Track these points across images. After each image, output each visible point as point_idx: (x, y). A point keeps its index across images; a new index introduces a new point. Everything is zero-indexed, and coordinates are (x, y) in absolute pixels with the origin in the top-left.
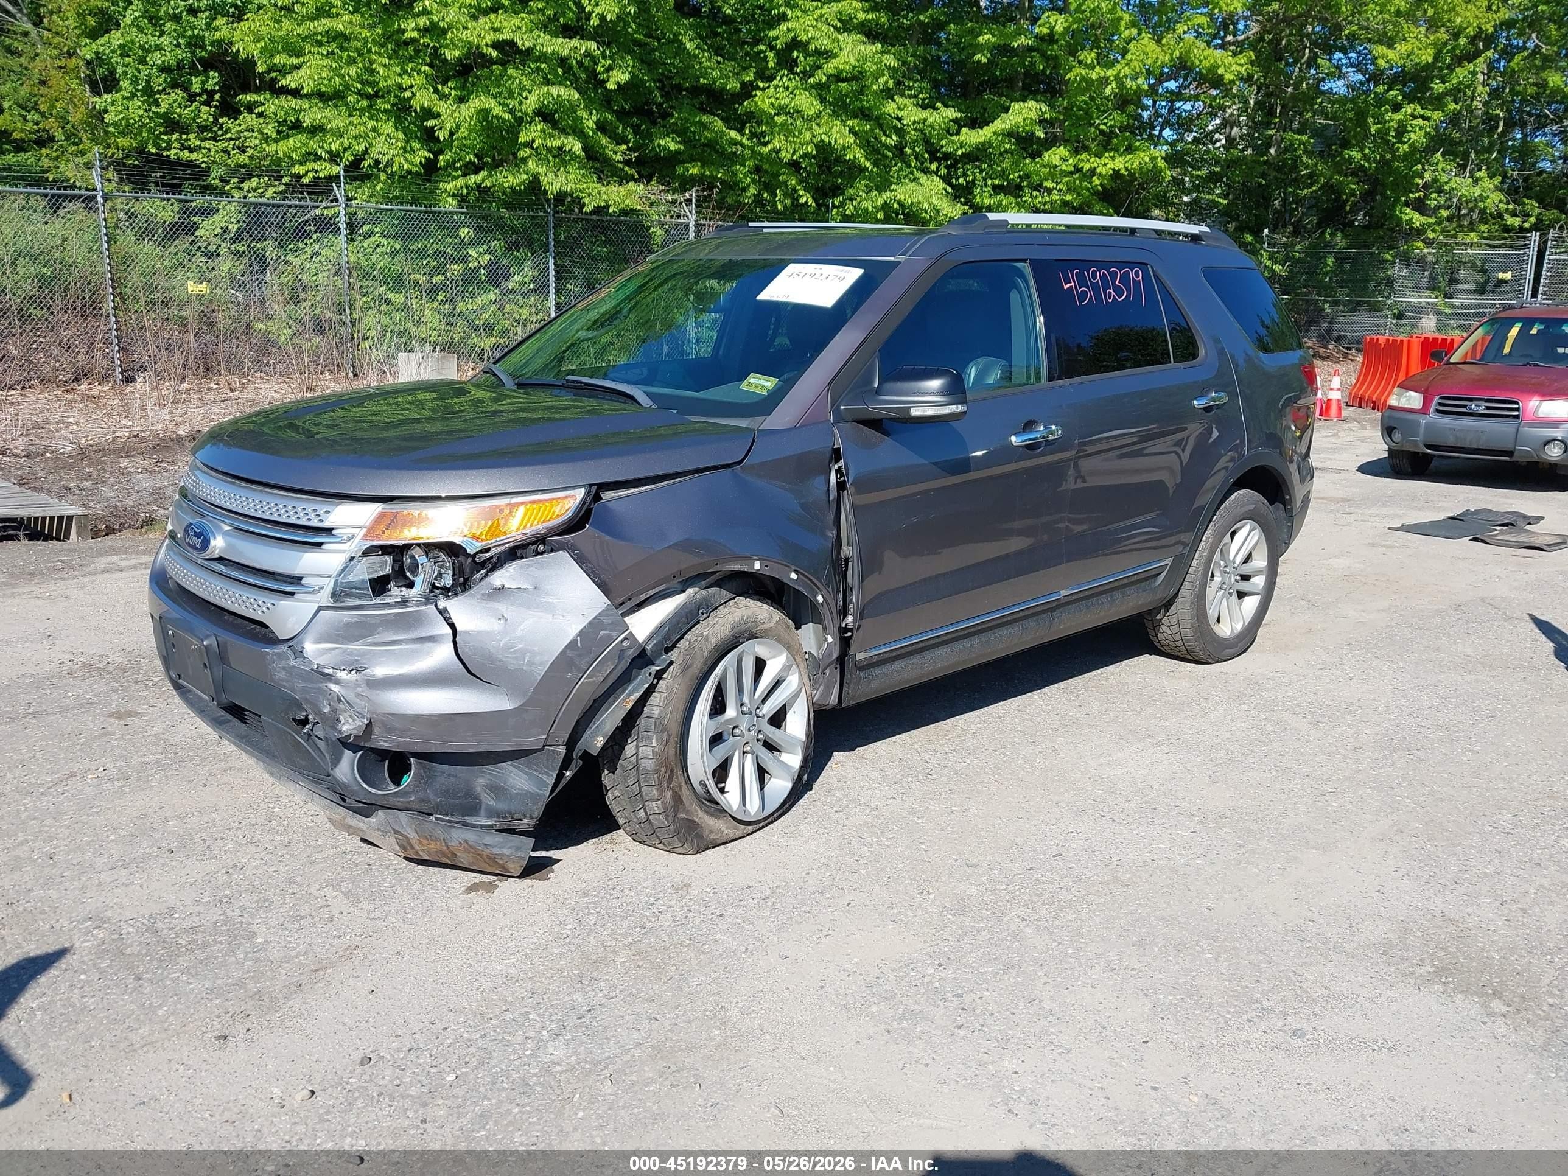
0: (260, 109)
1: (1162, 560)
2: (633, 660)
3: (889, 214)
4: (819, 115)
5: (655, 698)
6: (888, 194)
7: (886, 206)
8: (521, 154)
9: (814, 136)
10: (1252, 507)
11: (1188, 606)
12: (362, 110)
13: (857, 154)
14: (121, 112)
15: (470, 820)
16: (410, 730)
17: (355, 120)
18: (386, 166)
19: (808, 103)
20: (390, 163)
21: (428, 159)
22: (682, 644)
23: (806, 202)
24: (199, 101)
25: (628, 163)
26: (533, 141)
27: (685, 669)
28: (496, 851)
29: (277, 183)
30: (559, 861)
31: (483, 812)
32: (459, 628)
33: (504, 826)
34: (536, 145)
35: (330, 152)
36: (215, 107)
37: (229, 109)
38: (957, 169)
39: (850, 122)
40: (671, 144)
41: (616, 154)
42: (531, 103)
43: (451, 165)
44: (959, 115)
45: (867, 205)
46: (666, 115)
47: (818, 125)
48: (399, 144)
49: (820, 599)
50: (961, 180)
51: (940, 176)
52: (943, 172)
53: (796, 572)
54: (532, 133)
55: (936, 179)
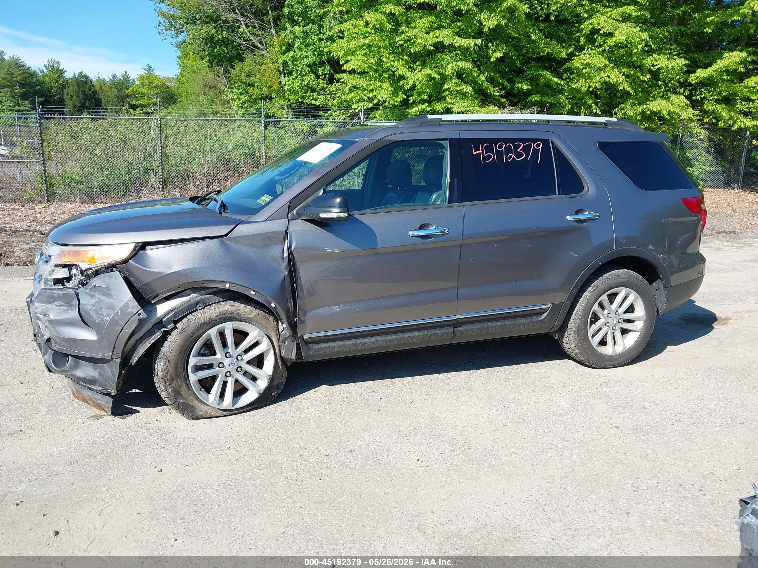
0: (342, 81)
1: (547, 305)
2: (155, 324)
3: (646, 117)
4: (606, 66)
5: (166, 344)
6: (645, 106)
7: (643, 113)
8: (444, 94)
9: (601, 78)
10: (625, 280)
11: (572, 333)
12: (376, 78)
13: (626, 86)
14: (290, 85)
15: (93, 387)
16: (62, 344)
17: (372, 83)
18: (383, 103)
19: (599, 61)
20: (385, 101)
21: (404, 100)
22: (185, 320)
23: (596, 112)
24: (321, 79)
25: (501, 96)
26: (450, 88)
27: (182, 331)
28: (99, 402)
29: (347, 112)
30: (140, 412)
31: (97, 384)
32: (81, 302)
33: (105, 391)
34: (451, 90)
35: (369, 98)
36: (326, 80)
37: (331, 80)
38: (696, 91)
39: (623, 70)
40: (525, 87)
41: (495, 92)
42: (449, 70)
43: (414, 102)
44: (687, 62)
45: (631, 113)
46: (522, 71)
47: (605, 72)
48: (389, 93)
49: (273, 305)
50: (698, 97)
51: (685, 96)
52: (687, 93)
53: (254, 291)
54: (451, 85)
55: (682, 97)
